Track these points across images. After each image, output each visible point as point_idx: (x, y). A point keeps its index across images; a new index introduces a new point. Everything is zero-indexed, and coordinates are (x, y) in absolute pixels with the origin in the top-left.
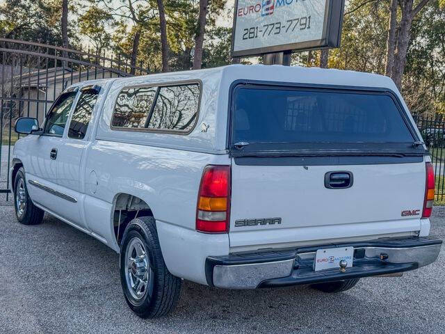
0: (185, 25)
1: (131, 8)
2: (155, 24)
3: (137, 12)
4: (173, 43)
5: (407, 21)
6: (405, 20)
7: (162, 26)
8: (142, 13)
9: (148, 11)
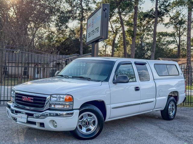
1: (112, 27)
3: (115, 29)
7: (123, 34)
8: (117, 29)
9: (119, 28)
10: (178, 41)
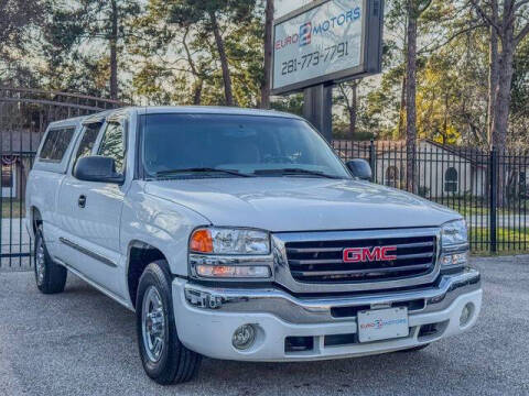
0: (247, 74)
1: (190, 60)
2: (218, 77)
3: (197, 64)
4: (241, 97)
5: (508, 51)
6: (506, 51)
7: (225, 79)
8: (203, 65)
9: (209, 62)
10: (350, 97)
